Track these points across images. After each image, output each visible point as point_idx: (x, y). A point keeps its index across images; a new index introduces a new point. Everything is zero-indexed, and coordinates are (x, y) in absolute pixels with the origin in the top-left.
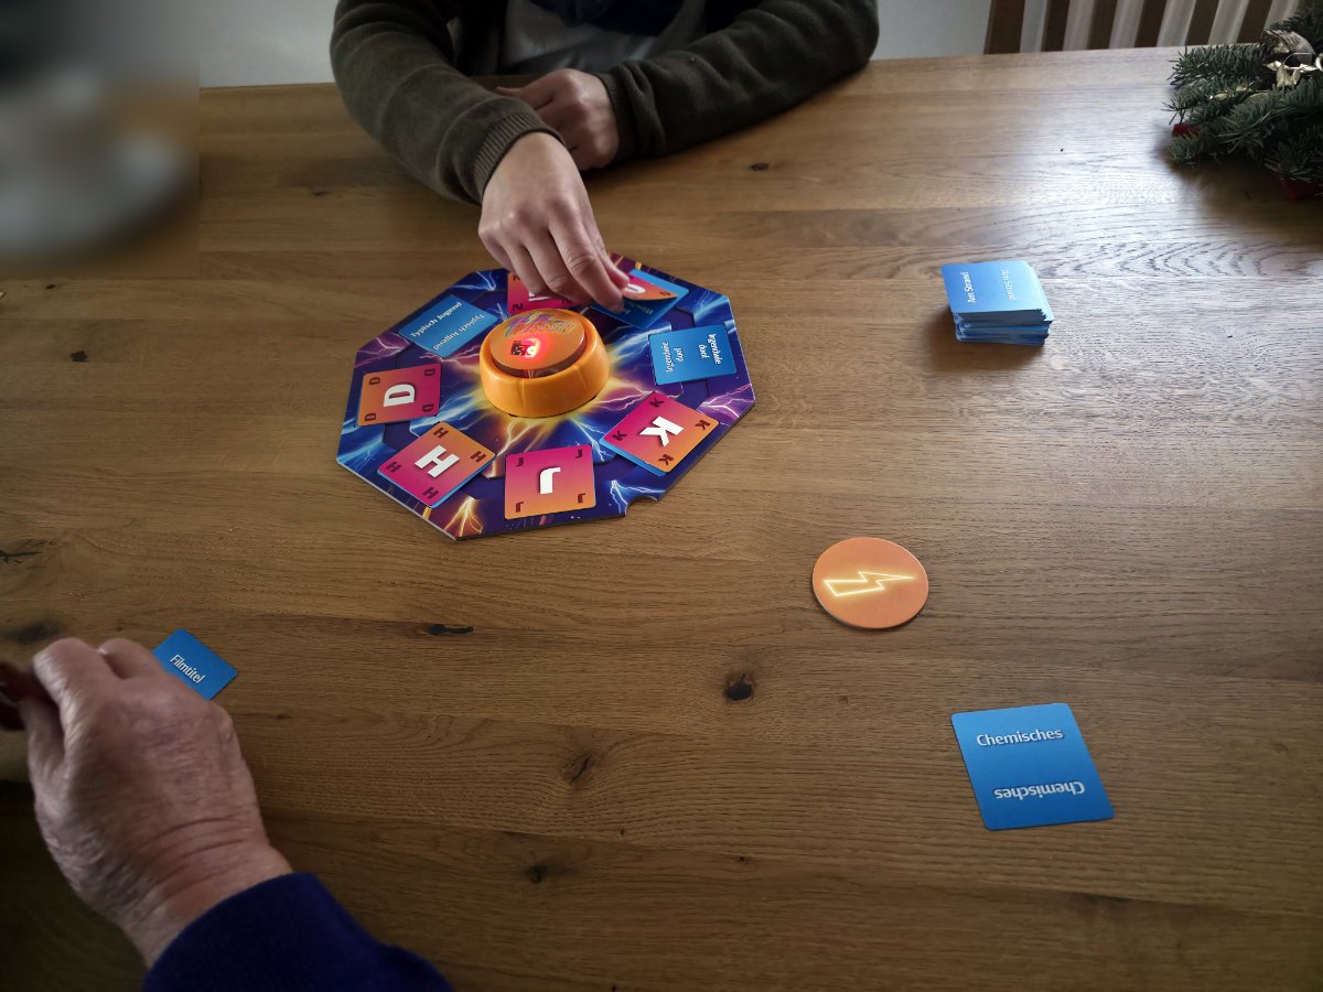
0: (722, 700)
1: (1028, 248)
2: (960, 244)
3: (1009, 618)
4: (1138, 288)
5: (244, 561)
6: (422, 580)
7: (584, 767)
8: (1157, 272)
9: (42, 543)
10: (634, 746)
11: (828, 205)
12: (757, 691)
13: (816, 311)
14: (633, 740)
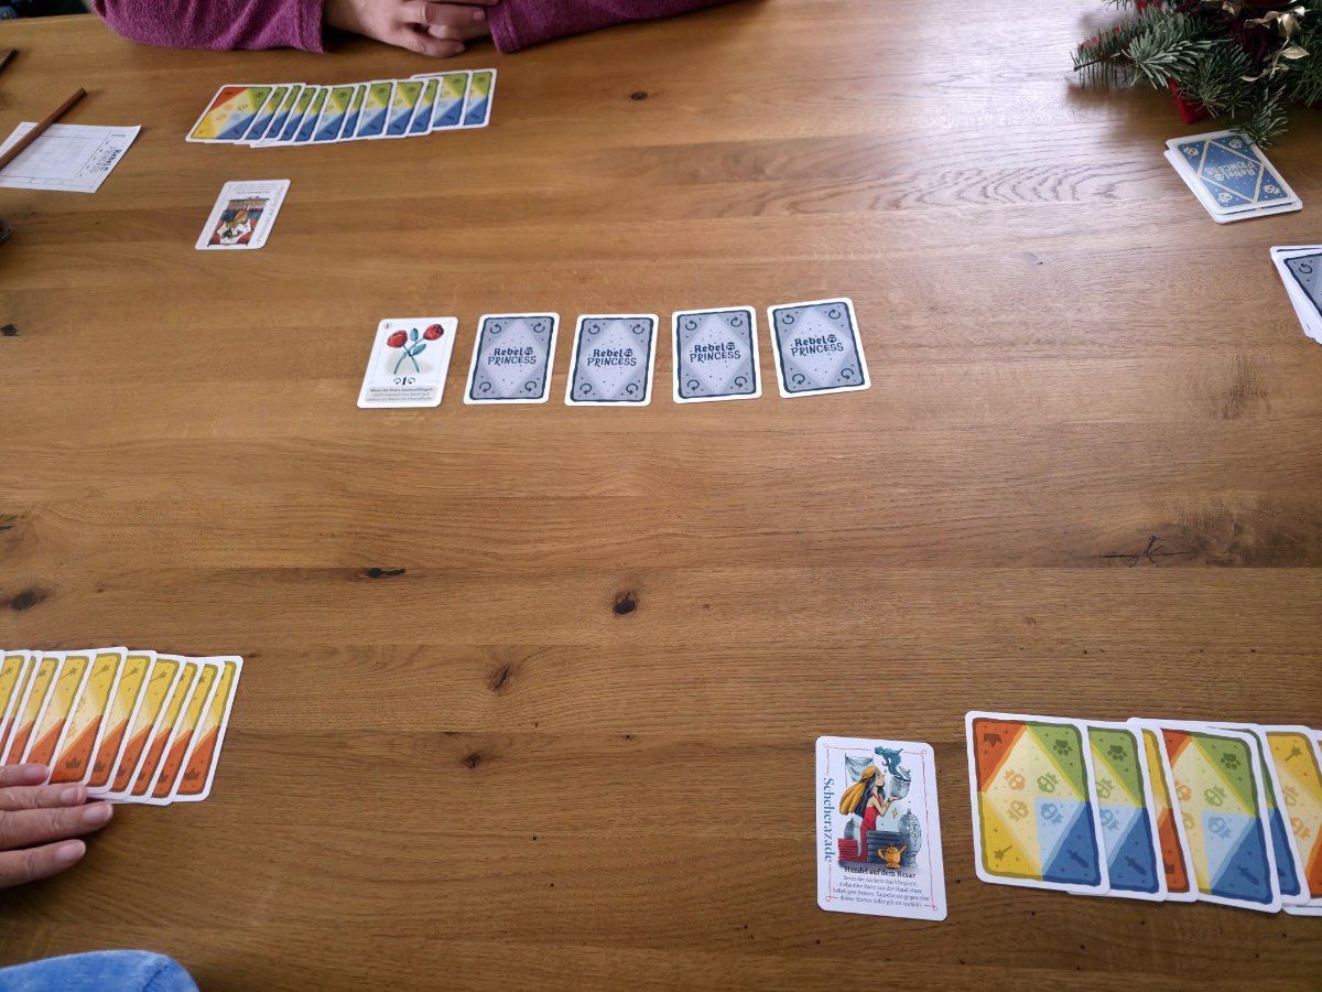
0: (612, 615)
1: (878, 179)
2: (819, 176)
3: (838, 531)
4: (972, 218)
5: (199, 523)
6: (358, 530)
7: (504, 678)
8: (987, 201)
9: (13, 518)
10: (543, 657)
12: (639, 606)
13: (690, 253)
14: (542, 652)
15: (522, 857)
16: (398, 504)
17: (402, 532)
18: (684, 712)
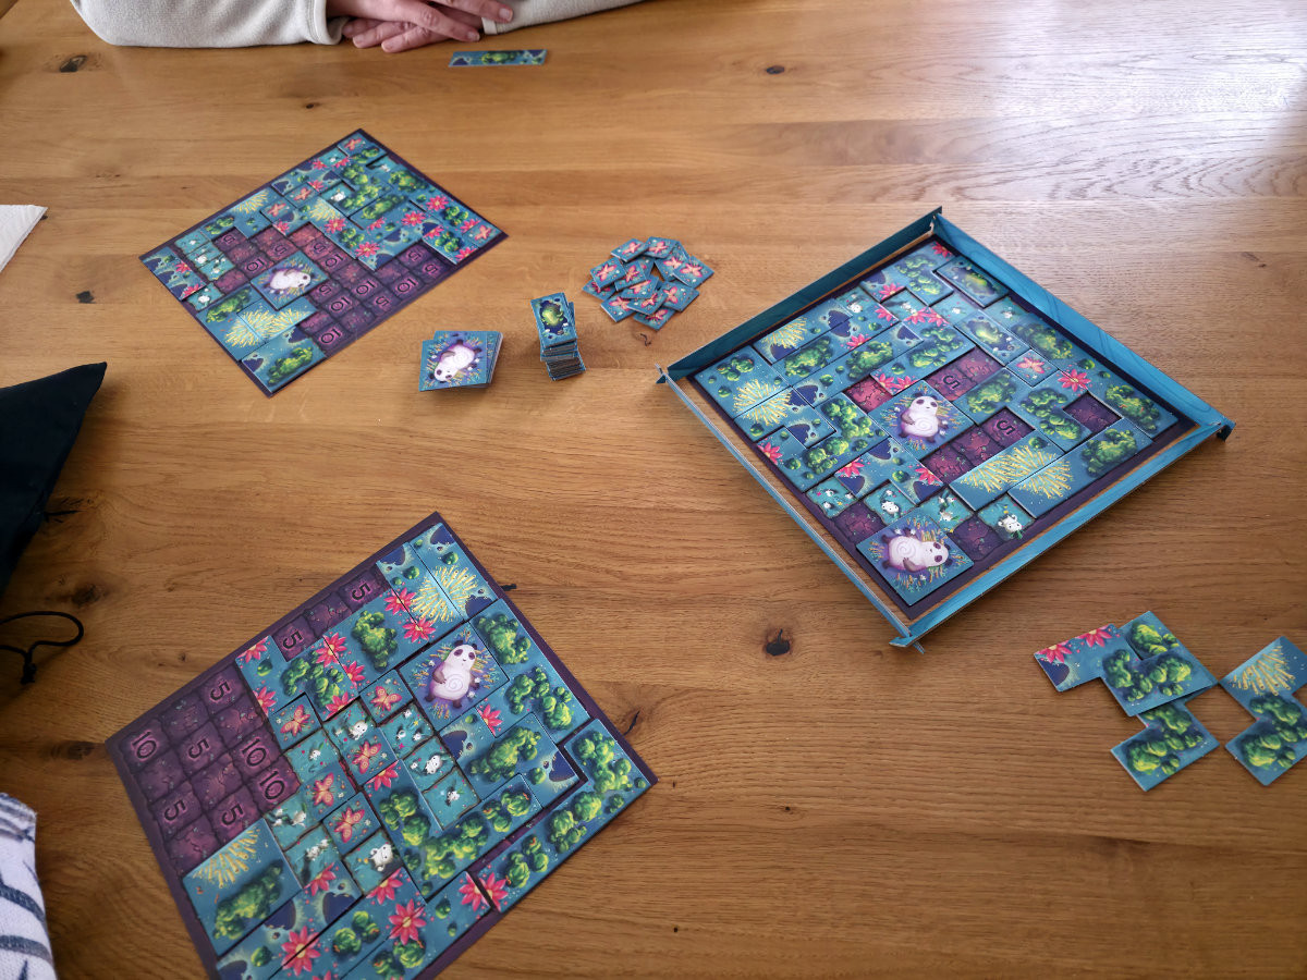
0: (761, 655)
1: (1058, 165)
2: (988, 160)
4: (1171, 211)
5: (283, 519)
7: (634, 722)
8: (1191, 192)
9: (79, 501)
10: (681, 701)
11: (851, 117)
12: (795, 648)
14: (678, 696)
15: (660, 952)
16: (509, 508)
17: (516, 541)
18: (855, 783)
